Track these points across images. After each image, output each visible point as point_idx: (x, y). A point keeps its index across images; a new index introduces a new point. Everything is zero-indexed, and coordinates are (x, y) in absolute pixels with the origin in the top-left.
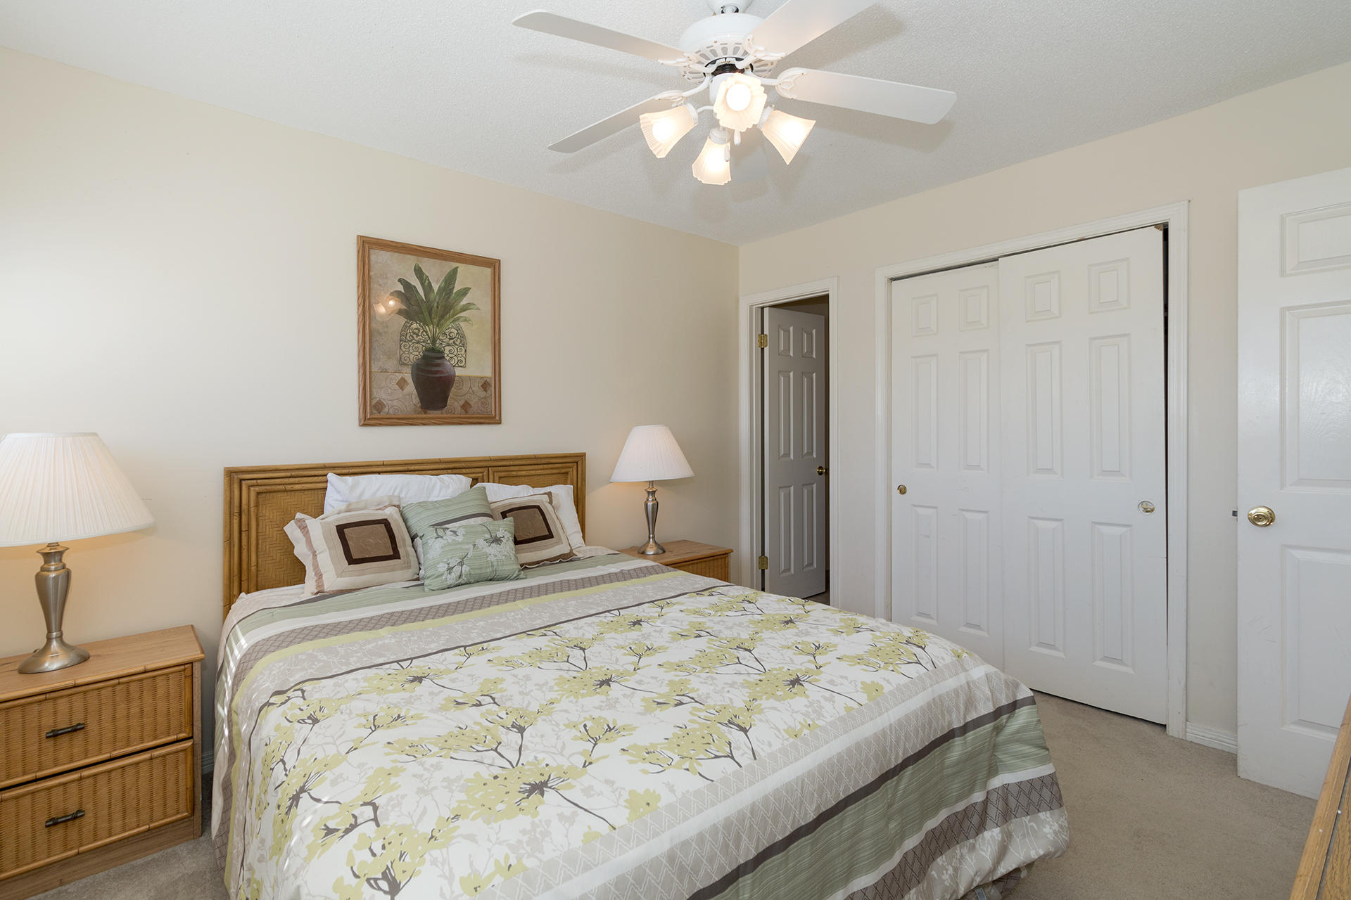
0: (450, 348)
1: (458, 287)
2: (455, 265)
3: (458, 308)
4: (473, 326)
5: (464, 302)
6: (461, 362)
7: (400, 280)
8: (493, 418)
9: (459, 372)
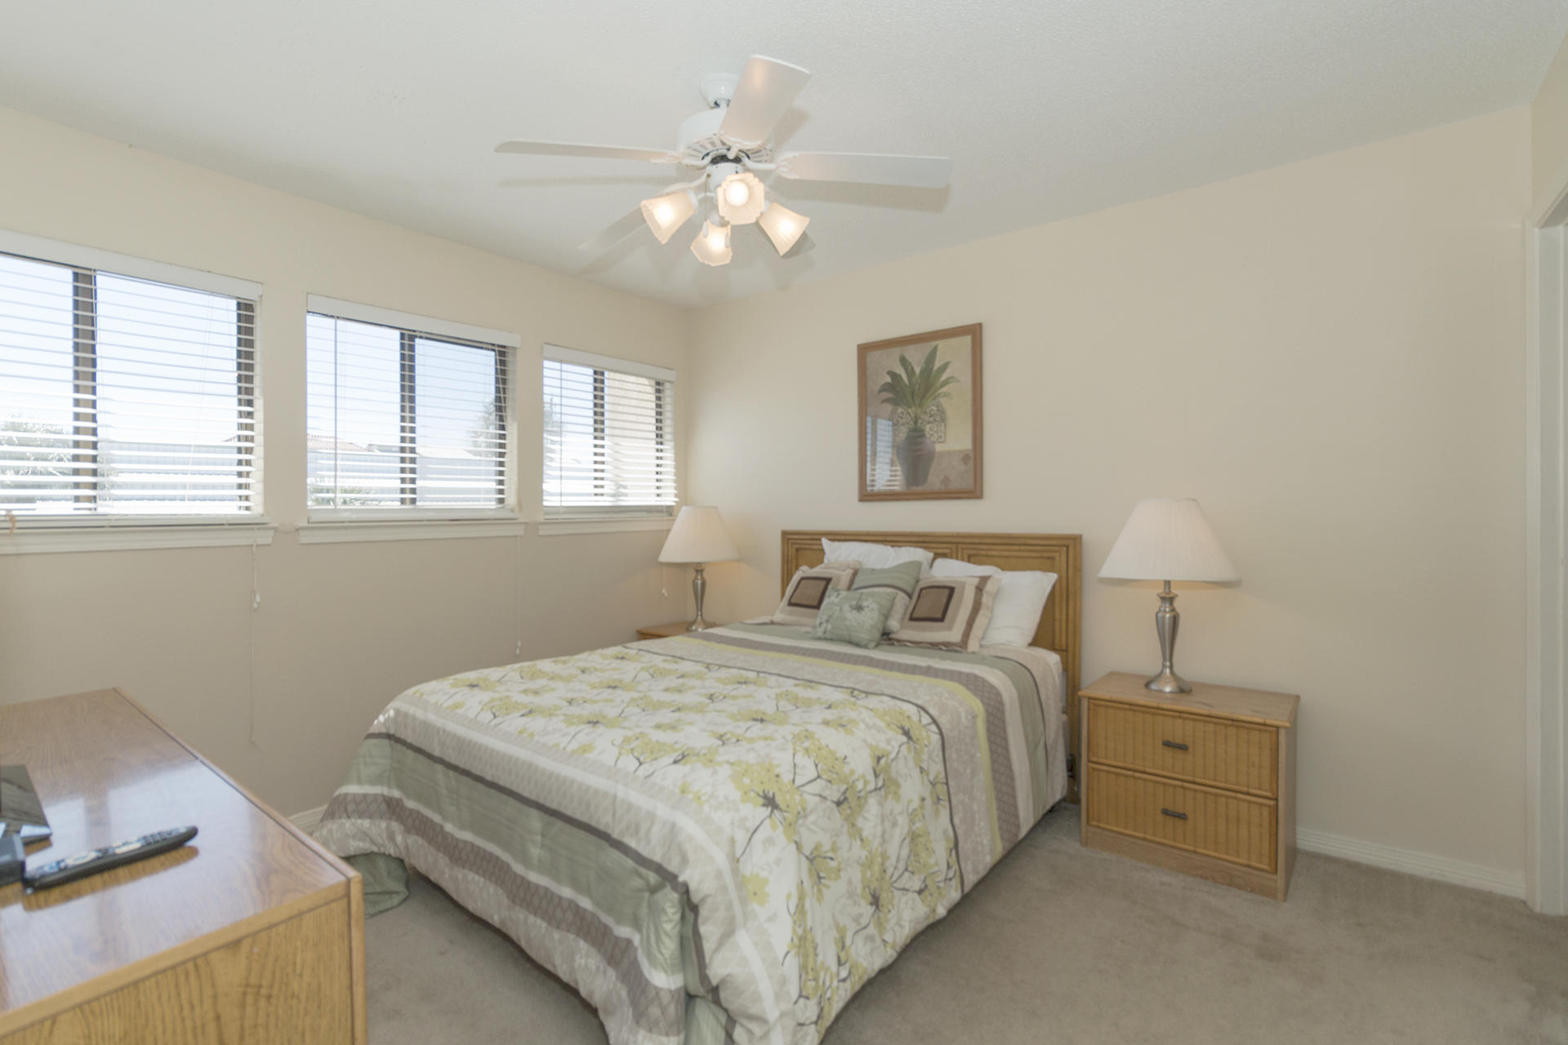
0: (930, 425)
1: (938, 364)
2: (934, 344)
3: (938, 385)
4: (954, 400)
5: (944, 377)
6: (941, 437)
7: (889, 373)
8: (973, 491)
9: (939, 448)
